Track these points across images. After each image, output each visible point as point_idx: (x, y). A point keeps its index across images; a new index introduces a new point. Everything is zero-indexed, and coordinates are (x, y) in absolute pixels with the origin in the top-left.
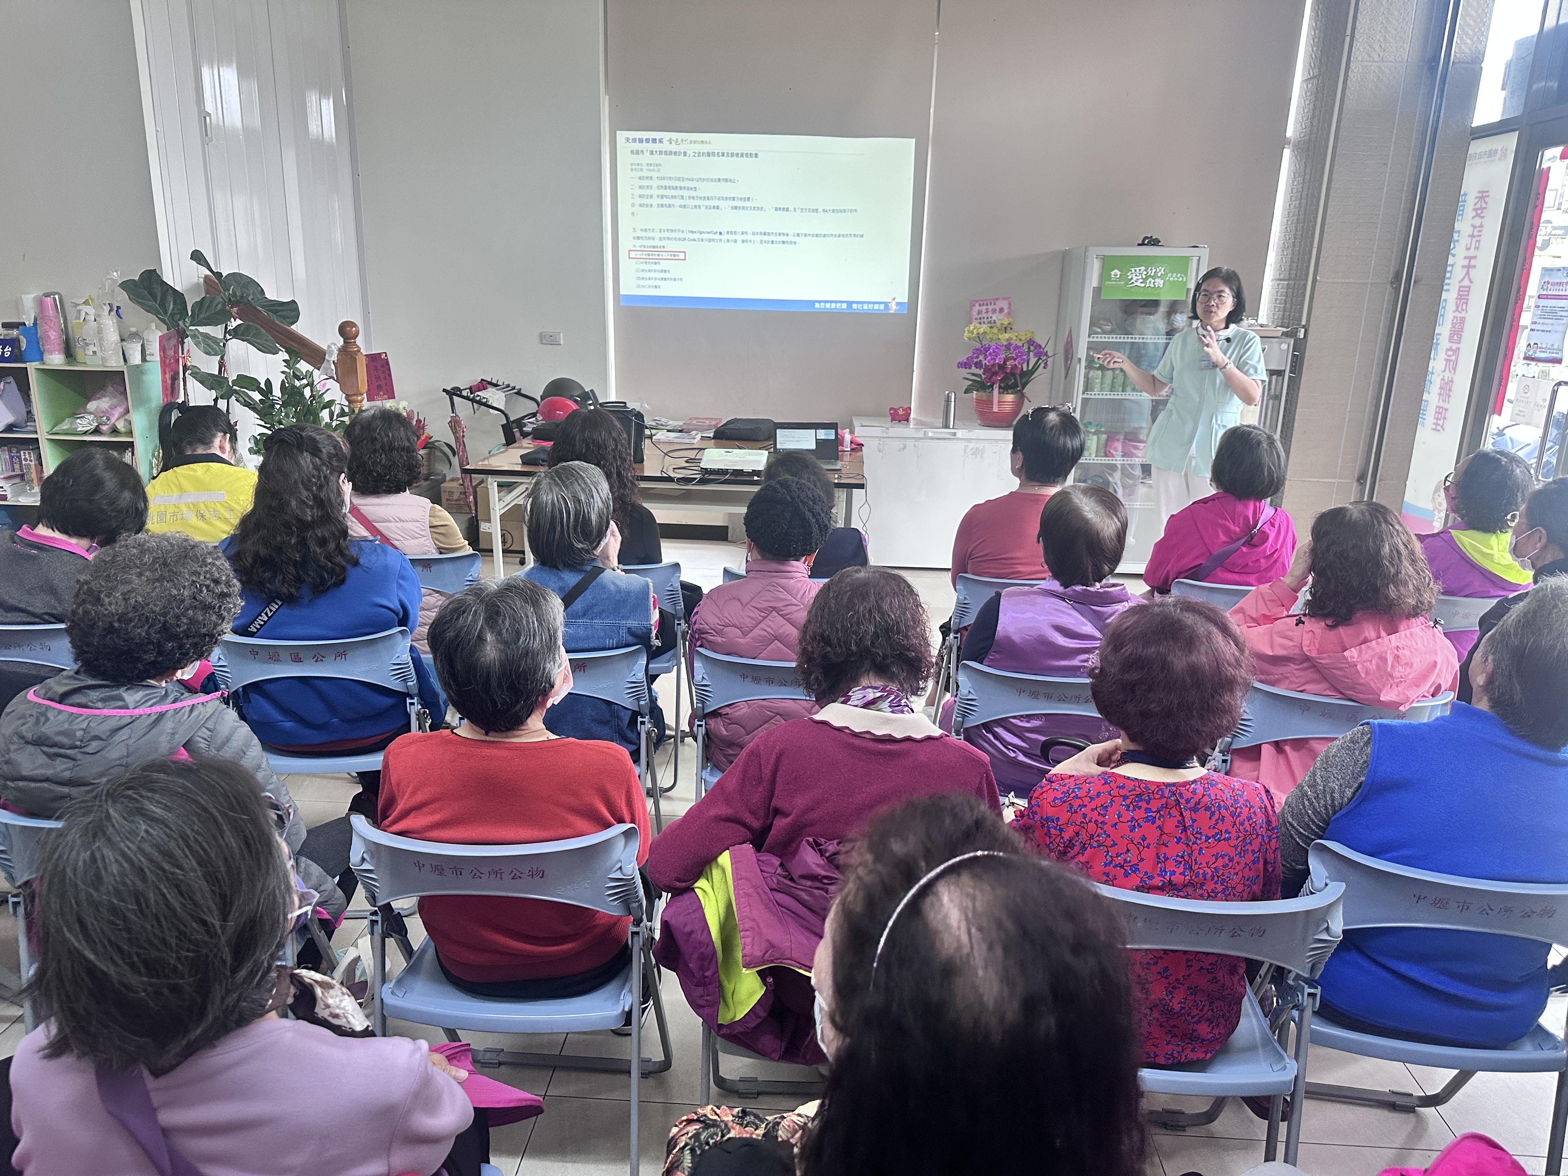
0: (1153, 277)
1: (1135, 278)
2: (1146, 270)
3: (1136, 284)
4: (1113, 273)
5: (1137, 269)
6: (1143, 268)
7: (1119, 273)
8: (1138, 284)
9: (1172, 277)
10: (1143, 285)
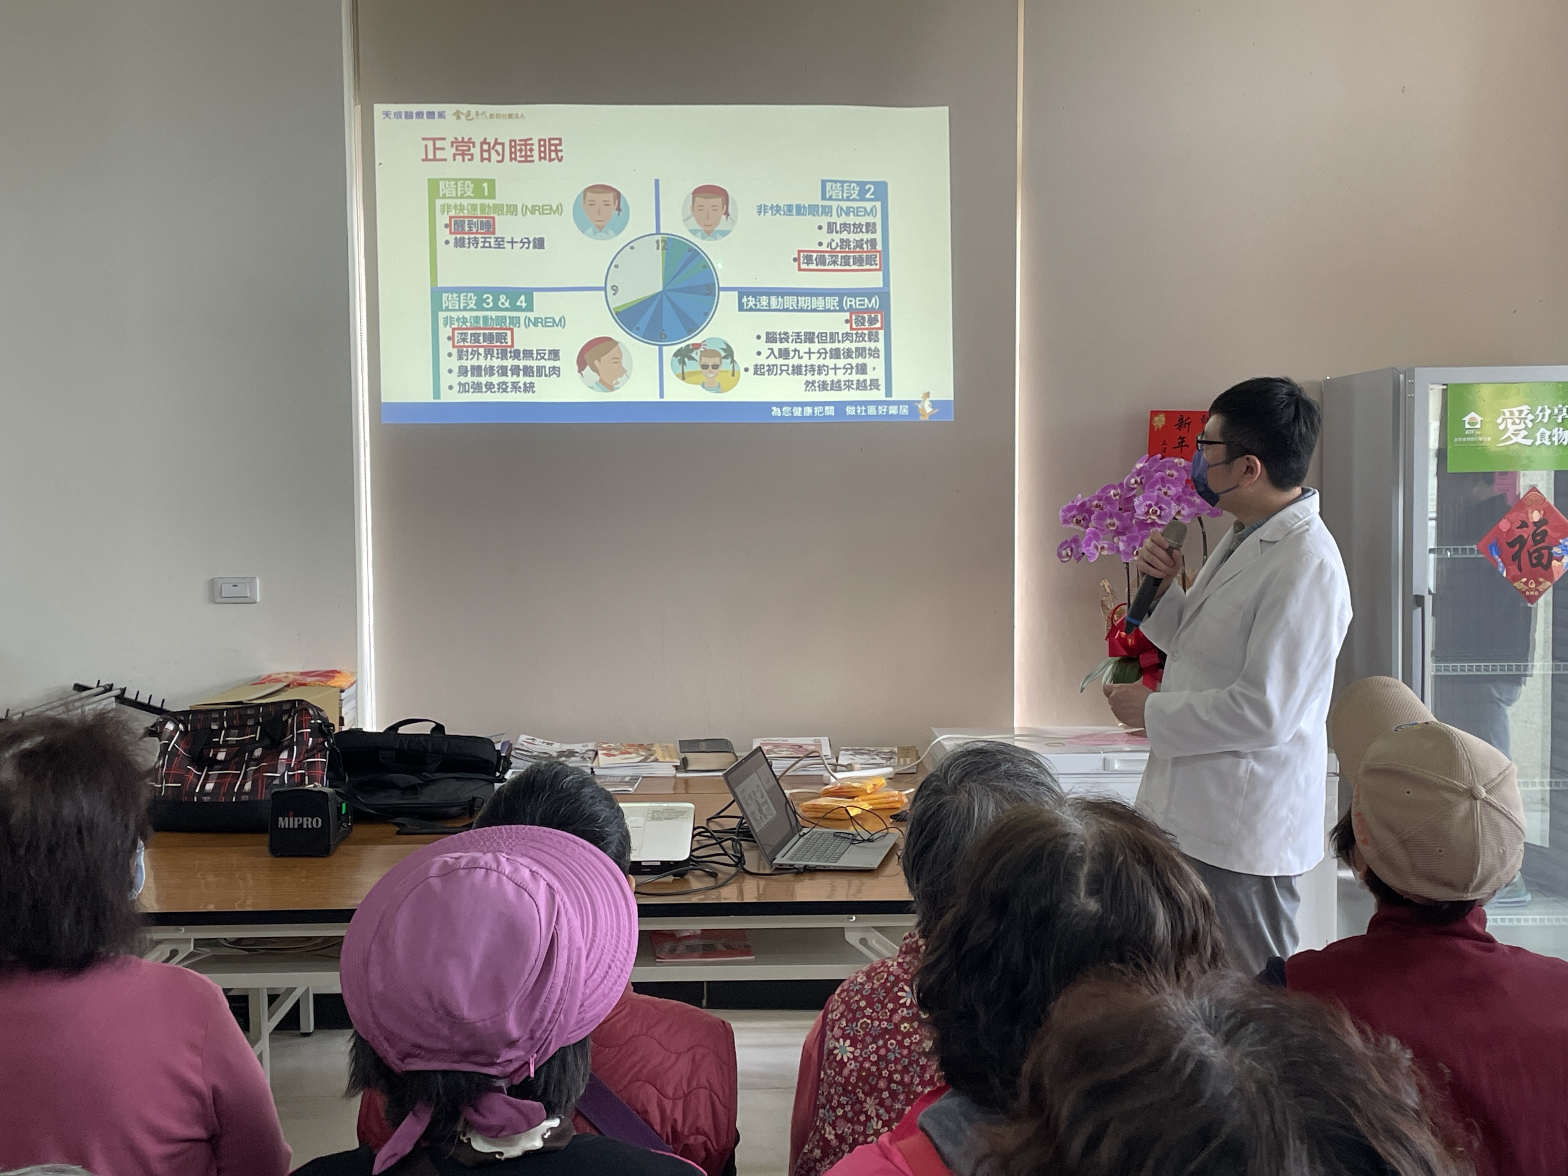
0: (1546, 426)
1: (1511, 429)
2: (1532, 412)
3: (1515, 439)
4: (1467, 419)
5: (1515, 410)
6: (1525, 408)
7: (1479, 419)
8: (1519, 439)
10: (1529, 442)
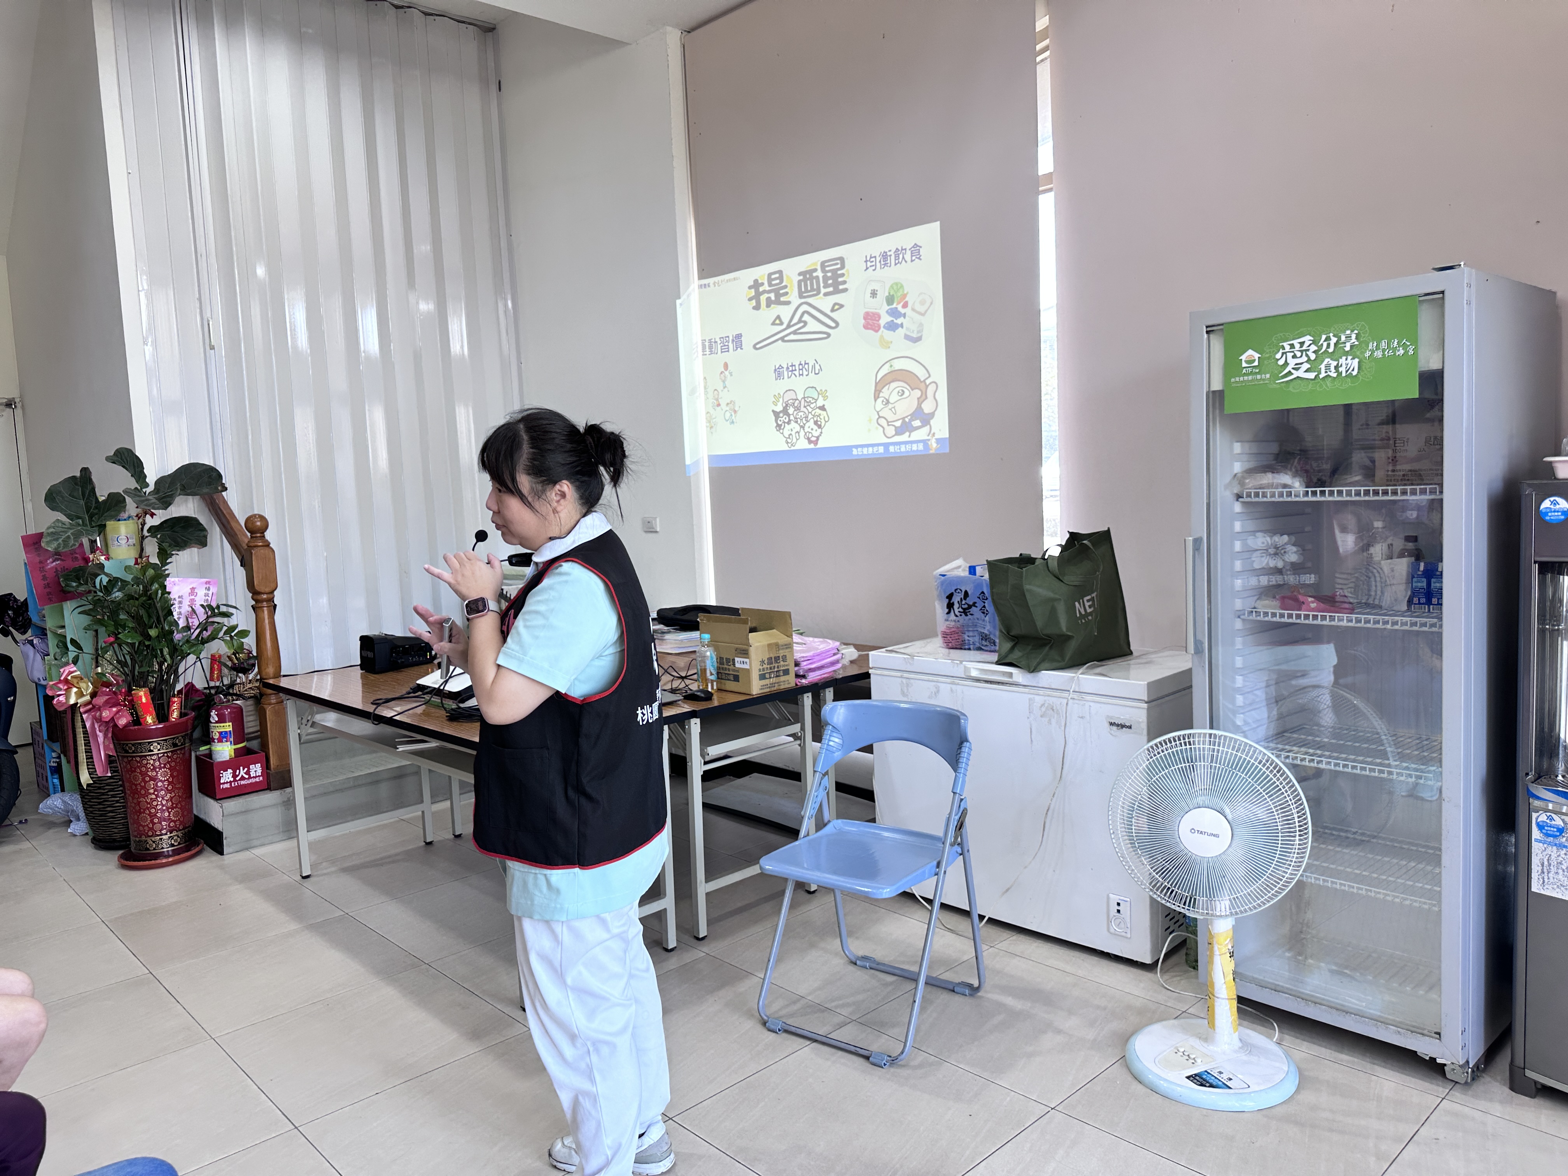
1: (1292, 362)
2: (1314, 342)
3: (1296, 374)
4: (1243, 358)
5: (1296, 343)
7: (1257, 356)
8: (1300, 373)
9: (1377, 350)
10: (1312, 375)
